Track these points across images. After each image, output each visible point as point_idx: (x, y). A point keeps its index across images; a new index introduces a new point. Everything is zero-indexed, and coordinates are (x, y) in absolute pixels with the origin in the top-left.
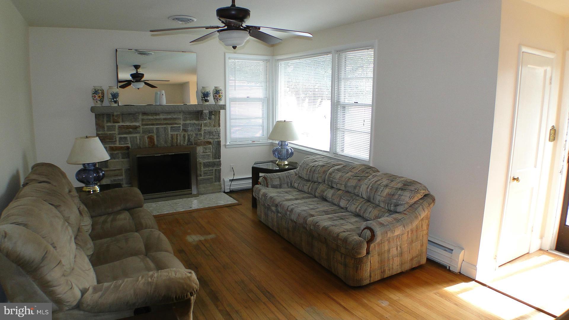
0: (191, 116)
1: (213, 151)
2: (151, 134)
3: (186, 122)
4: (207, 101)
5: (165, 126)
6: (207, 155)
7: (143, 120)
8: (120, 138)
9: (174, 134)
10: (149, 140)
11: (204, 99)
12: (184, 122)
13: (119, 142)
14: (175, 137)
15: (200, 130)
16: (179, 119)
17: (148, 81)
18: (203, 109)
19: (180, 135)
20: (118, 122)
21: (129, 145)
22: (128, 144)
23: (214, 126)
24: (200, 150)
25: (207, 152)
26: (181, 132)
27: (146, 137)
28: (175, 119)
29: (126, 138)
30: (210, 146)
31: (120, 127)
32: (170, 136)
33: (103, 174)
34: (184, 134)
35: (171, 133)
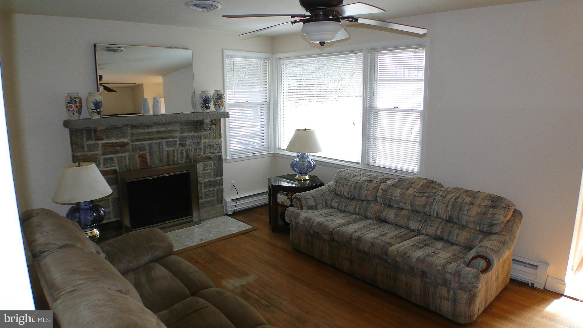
0: (188, 127)
1: (214, 168)
2: (142, 152)
3: (183, 135)
4: (208, 108)
5: (159, 141)
6: (208, 173)
7: (132, 134)
8: (105, 159)
9: (170, 150)
10: (140, 159)
11: (204, 106)
12: (181, 135)
13: (104, 164)
14: (171, 154)
15: (199, 144)
16: (175, 131)
18: (205, 118)
19: (177, 150)
20: (102, 139)
21: (117, 168)
22: (115, 166)
23: (215, 138)
24: (200, 167)
25: (207, 170)
26: (177, 147)
27: (137, 156)
28: (171, 131)
29: (112, 159)
30: (211, 161)
31: (104, 145)
32: (165, 153)
34: (182, 150)
35: (167, 149)
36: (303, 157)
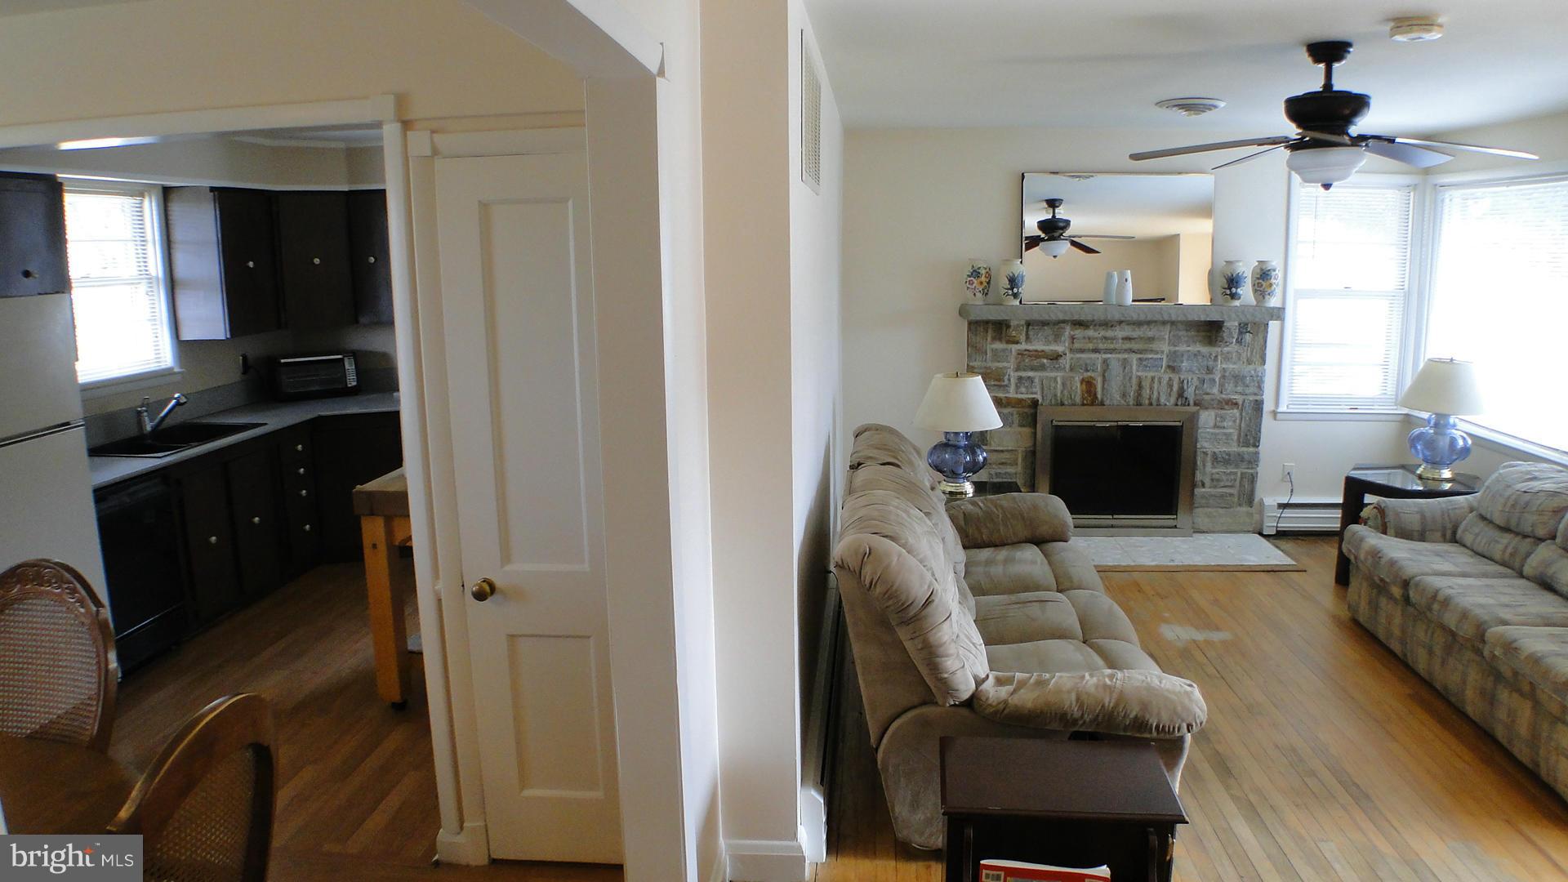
0: (1189, 333)
1: (1240, 426)
2: (1089, 374)
3: (1177, 348)
4: (1233, 296)
5: (1126, 356)
6: (1225, 434)
7: (1073, 338)
8: (1020, 378)
9: (1146, 377)
10: (1084, 386)
11: (1228, 292)
12: (1173, 349)
13: (1017, 387)
14: (1146, 384)
15: (1209, 370)
16: (1162, 339)
17: (1080, 237)
18: (1225, 317)
19: (1160, 378)
20: (1017, 343)
21: (1038, 397)
22: (1036, 393)
23: (1249, 362)
24: (1206, 418)
25: (1224, 427)
26: (1162, 371)
27: (1077, 379)
28: (1151, 339)
29: (1031, 379)
30: (1235, 411)
31: (1020, 354)
32: (1134, 381)
33: (985, 459)
34: (1170, 379)
35: (1139, 374)
36: (1441, 423)
